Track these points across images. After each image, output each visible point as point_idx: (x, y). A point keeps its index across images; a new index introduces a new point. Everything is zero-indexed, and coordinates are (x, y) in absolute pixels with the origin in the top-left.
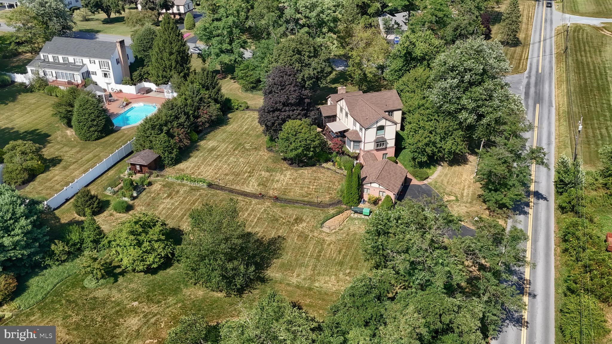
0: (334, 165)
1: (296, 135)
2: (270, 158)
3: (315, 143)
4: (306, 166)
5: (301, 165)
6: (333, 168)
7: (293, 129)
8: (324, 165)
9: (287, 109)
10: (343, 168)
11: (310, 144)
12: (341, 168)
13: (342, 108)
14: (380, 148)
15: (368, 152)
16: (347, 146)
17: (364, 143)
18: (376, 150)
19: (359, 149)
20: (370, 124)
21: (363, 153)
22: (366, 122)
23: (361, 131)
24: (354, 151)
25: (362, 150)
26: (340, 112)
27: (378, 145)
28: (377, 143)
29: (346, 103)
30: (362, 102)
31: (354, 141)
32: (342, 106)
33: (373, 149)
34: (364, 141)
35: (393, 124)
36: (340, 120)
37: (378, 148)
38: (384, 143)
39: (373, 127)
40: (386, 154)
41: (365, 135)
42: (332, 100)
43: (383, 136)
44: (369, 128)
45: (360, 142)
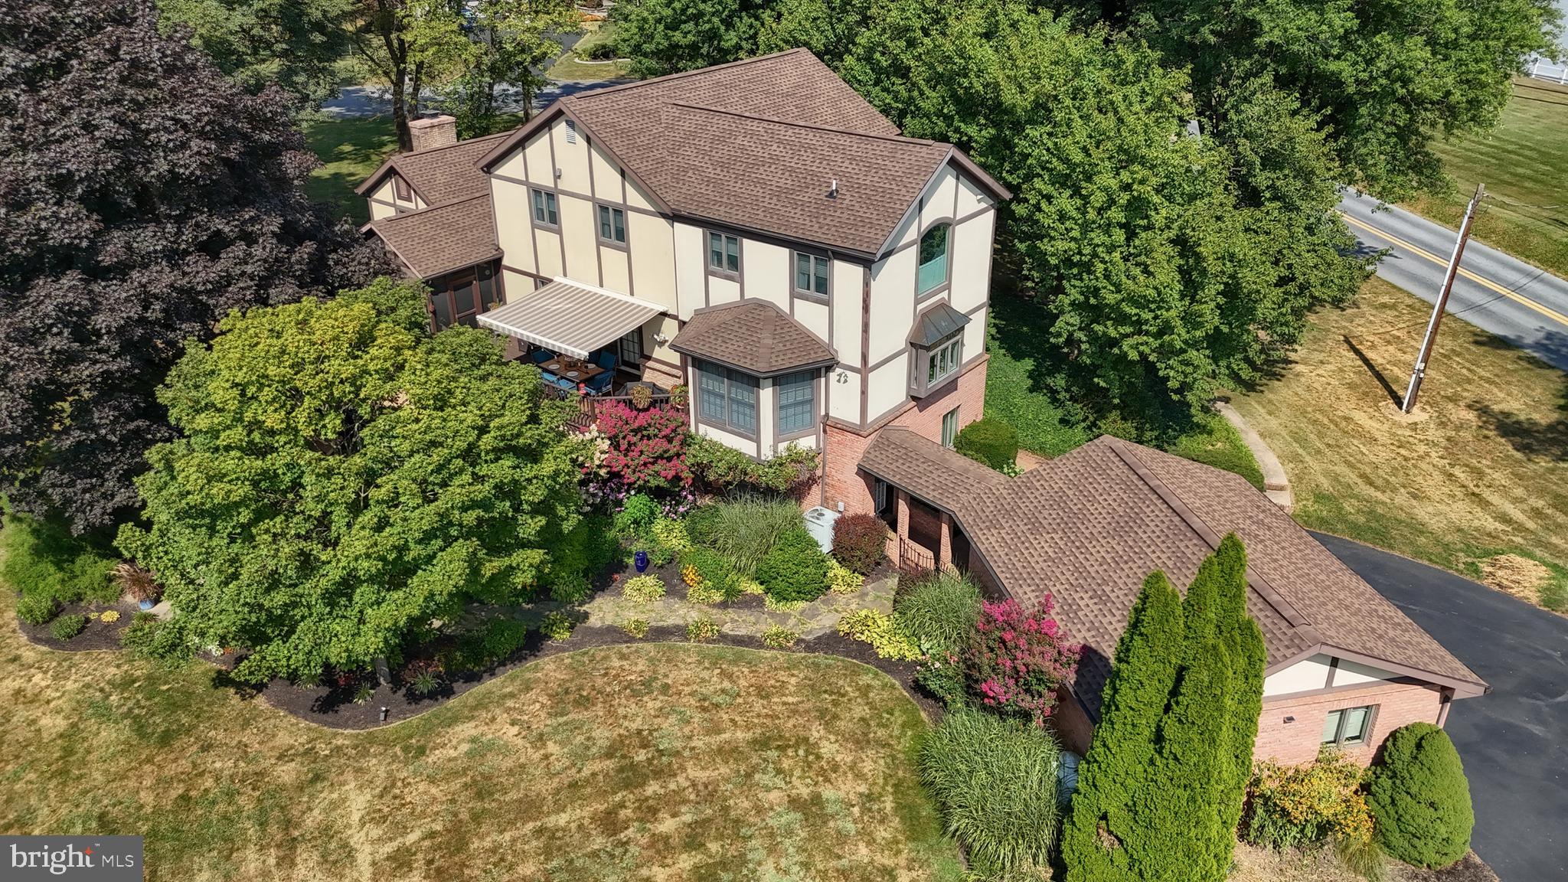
0: (675, 588)
1: (348, 443)
2: (103, 713)
3: (547, 467)
4: (473, 678)
5: (425, 682)
6: (681, 614)
7: (306, 381)
8: (602, 611)
9: (148, 239)
10: (756, 589)
11: (510, 491)
12: (733, 599)
13: (551, 196)
14: (941, 379)
15: (885, 425)
16: (702, 428)
17: (865, 369)
18: (921, 402)
19: (812, 424)
20: (895, 216)
21: (862, 445)
22: (845, 215)
23: (812, 292)
24: (785, 444)
25: (843, 428)
26: (534, 227)
27: (933, 365)
28: (932, 354)
29: (588, 140)
30: (700, 118)
31: (779, 380)
32: (543, 178)
33: (904, 399)
34: (865, 358)
35: (983, 205)
36: (541, 281)
37: (934, 382)
38: (958, 345)
39: (903, 242)
40: (952, 413)
41: (866, 308)
42: (404, 193)
43: (945, 294)
44: (887, 255)
45: (819, 369)
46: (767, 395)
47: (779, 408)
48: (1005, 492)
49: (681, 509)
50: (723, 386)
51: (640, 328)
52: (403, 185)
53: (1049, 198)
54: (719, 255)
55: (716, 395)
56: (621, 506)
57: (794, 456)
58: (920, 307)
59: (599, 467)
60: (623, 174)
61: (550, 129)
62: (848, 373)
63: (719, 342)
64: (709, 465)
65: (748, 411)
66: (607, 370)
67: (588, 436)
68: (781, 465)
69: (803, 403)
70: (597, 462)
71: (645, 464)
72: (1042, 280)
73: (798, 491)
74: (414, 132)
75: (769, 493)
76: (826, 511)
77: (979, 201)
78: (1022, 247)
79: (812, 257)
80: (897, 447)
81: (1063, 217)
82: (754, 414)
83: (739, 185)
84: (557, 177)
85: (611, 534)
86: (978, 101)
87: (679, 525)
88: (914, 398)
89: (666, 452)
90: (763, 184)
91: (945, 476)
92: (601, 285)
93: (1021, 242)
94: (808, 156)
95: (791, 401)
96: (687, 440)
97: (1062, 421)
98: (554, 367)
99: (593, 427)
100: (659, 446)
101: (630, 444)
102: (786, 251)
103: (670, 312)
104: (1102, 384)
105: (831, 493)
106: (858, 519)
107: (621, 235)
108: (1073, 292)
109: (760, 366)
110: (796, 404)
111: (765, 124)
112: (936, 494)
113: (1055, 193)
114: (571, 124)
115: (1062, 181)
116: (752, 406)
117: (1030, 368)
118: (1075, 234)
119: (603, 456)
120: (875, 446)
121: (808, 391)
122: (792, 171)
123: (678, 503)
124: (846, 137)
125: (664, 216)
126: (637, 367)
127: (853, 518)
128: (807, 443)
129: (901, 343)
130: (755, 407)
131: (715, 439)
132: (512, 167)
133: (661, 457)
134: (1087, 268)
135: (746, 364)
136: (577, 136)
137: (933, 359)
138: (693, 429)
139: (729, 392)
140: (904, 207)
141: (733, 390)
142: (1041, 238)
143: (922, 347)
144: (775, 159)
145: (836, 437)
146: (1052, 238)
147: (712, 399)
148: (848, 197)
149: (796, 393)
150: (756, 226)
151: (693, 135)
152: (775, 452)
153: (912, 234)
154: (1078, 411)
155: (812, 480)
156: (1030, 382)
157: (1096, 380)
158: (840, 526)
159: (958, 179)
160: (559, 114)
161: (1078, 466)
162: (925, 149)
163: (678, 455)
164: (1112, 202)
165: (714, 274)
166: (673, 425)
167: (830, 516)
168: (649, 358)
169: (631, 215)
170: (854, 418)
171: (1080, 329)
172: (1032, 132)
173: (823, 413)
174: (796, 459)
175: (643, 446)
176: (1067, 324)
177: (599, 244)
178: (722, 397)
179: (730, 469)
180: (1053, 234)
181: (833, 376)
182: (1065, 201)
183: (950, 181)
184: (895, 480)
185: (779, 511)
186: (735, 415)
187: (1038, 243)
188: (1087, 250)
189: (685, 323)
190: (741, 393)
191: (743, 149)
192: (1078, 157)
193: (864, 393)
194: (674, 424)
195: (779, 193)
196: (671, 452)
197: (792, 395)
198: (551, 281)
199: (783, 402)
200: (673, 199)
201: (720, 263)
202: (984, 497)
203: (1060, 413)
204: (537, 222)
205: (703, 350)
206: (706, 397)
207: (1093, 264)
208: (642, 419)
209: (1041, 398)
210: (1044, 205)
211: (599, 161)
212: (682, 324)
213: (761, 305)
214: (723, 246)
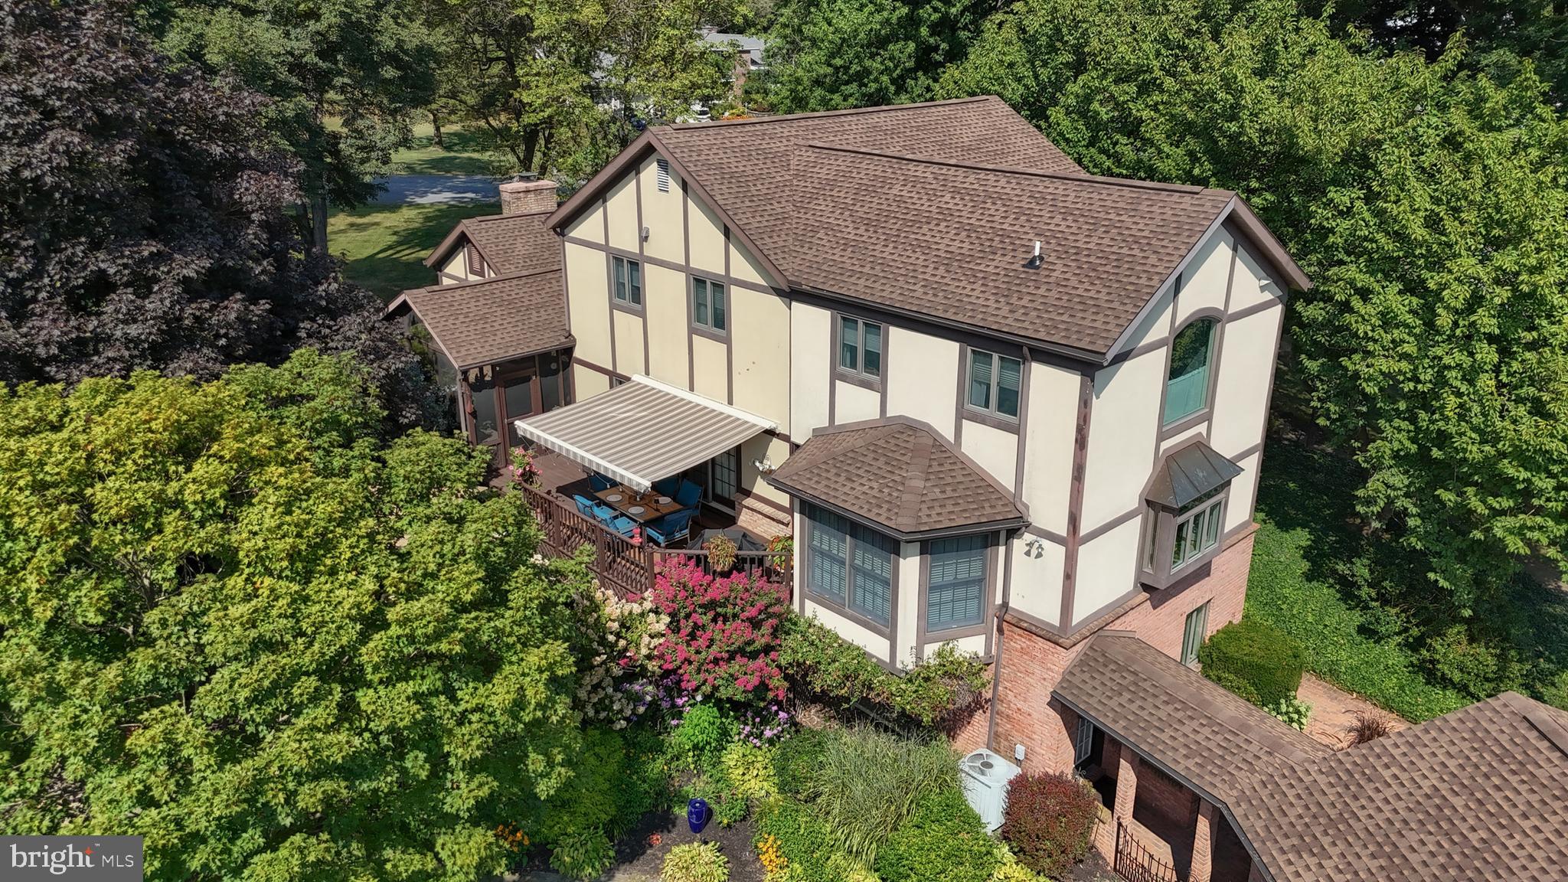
0: (744, 868)
13: (635, 265)
14: (1191, 560)
15: (1100, 628)
16: (811, 607)
17: (1073, 539)
18: (1155, 593)
19: (981, 617)
20: (1138, 297)
21: (1062, 660)
22: (1054, 294)
23: (993, 412)
24: (935, 647)
25: (1031, 628)
26: (613, 307)
27: (1180, 538)
28: (1181, 519)
29: (685, 186)
30: (843, 162)
31: (932, 545)
32: (626, 241)
33: (1131, 587)
34: (1074, 521)
35: (1268, 296)
36: (617, 379)
37: (1181, 566)
38: (1219, 509)
39: (1151, 337)
40: (1198, 610)
41: (1081, 442)
42: (477, 266)
43: (1202, 428)
44: (1121, 358)
45: (997, 533)
46: (910, 568)
47: (929, 589)
48: (1322, 780)
49: (768, 733)
50: (844, 545)
51: (738, 448)
52: (475, 256)
53: (1365, 294)
54: (853, 350)
55: (834, 559)
56: (680, 718)
57: (949, 667)
58: (1166, 445)
59: (649, 657)
60: (727, 232)
61: (638, 173)
62: (1046, 543)
63: (841, 479)
64: (814, 669)
65: (879, 589)
66: (686, 506)
67: (636, 609)
68: (927, 679)
69: (967, 583)
70: (644, 651)
71: (716, 661)
72: (1342, 417)
73: (951, 723)
74: (505, 196)
75: (907, 724)
76: (998, 761)
77: (1263, 289)
78: (1313, 366)
79: (996, 357)
80: (1121, 669)
81: (1388, 321)
82: (889, 595)
83: (889, 249)
84: (644, 238)
85: (657, 766)
86: (1248, 156)
87: (762, 758)
88: (1146, 588)
89: (749, 643)
90: (926, 248)
91: (1206, 731)
92: (692, 389)
93: (1311, 357)
94: (996, 210)
95: (949, 578)
96: (784, 625)
97: (1362, 630)
98: (613, 498)
99: (648, 594)
100: (737, 633)
101: (696, 626)
102: (954, 347)
103: (781, 430)
104: (1442, 583)
105: (1005, 727)
106: (1050, 783)
107: (721, 320)
108: (1395, 437)
109: (903, 523)
110: (955, 585)
111: (935, 169)
112: (1190, 763)
113: (1377, 287)
114: (664, 165)
115: (1386, 267)
116: (886, 583)
117: (1304, 543)
118: (1410, 348)
119: (656, 642)
120: (1083, 663)
121: (976, 565)
122: (971, 229)
123: (765, 722)
124: (1058, 183)
125: (779, 292)
126: (731, 504)
127: (1040, 781)
128: (971, 646)
129: (1133, 502)
130: (891, 584)
131: (828, 626)
132: (589, 227)
133: (741, 651)
134: (1425, 401)
135: (880, 517)
136: (670, 180)
137: (1181, 528)
138: (796, 607)
139: (853, 557)
140: (1155, 282)
141: (859, 553)
142: (1350, 352)
143: (1166, 509)
144: (945, 214)
145: (1019, 642)
146: (1368, 354)
147: (827, 565)
148: (1059, 267)
149: (960, 567)
150: (911, 306)
151: (832, 184)
152: (919, 657)
153: (1161, 329)
154: (1392, 618)
155: (978, 704)
156: (1305, 565)
157: (1431, 576)
158: (1018, 788)
159: (1235, 249)
160: (649, 151)
161: (1465, 746)
162: (1187, 198)
163: (767, 650)
164: (1476, 301)
165: (844, 378)
166: (762, 602)
167: (1003, 771)
168: (748, 493)
169: (734, 290)
170: (1050, 614)
171: (1407, 495)
172: (1341, 197)
173: (999, 601)
174: (951, 670)
175: (715, 631)
176: (1388, 486)
177: (692, 331)
178: (842, 563)
179: (847, 678)
180: (1371, 347)
181: (1019, 545)
182: (1392, 297)
183: (1223, 252)
184: (1116, 727)
185: (918, 756)
186: (860, 592)
187: (1345, 361)
188: (1427, 375)
189: (798, 446)
190: (872, 560)
191: (900, 200)
192: (1418, 230)
193: (1069, 577)
194: (765, 601)
195: (949, 261)
196: (757, 645)
197: (950, 570)
198: (628, 379)
199: (937, 580)
200: (793, 268)
201: (853, 365)
202: (1283, 783)
203: (1357, 618)
204: (617, 301)
205: (817, 490)
206: (818, 560)
207: (1438, 397)
208: (719, 589)
209: (1325, 592)
210: (1356, 303)
211: (695, 212)
212: (795, 447)
213: (911, 427)
214: (859, 337)
